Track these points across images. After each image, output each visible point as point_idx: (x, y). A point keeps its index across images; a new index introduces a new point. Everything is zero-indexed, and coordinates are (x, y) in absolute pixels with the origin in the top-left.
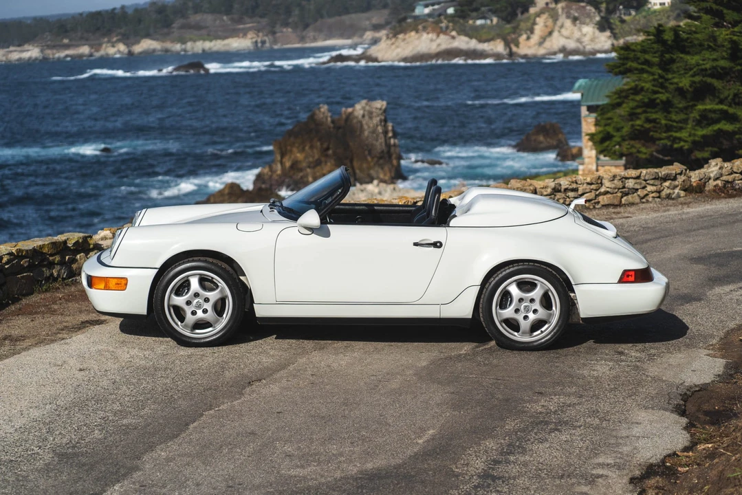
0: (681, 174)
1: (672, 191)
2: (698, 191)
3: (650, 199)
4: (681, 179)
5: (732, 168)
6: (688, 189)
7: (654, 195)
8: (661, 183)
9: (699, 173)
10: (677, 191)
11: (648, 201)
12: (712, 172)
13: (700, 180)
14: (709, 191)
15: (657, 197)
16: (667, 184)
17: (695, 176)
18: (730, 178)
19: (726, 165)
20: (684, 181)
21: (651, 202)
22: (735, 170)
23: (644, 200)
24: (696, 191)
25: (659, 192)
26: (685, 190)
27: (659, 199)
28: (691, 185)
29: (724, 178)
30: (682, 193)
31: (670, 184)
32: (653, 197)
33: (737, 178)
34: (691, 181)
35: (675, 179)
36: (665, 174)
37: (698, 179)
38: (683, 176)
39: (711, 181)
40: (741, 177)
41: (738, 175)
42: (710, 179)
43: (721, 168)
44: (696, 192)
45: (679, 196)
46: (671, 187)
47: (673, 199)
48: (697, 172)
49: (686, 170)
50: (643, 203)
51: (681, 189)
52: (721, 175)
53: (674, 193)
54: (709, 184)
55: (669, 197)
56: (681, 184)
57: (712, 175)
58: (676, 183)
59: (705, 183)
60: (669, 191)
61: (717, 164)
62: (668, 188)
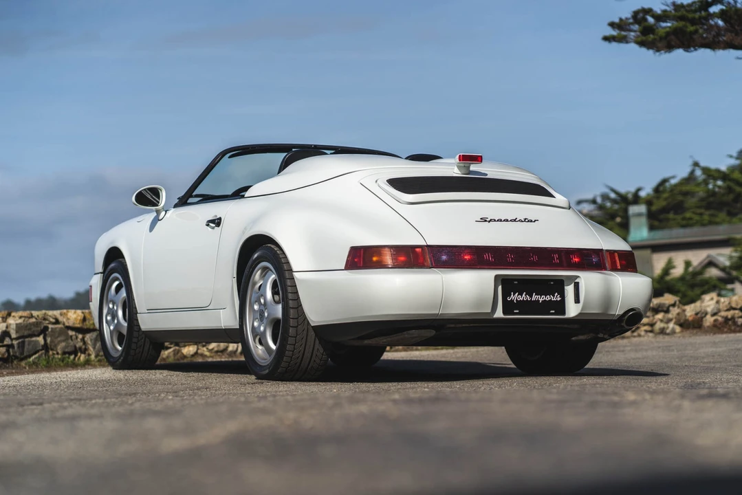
0: (674, 305)
1: (665, 325)
2: (696, 325)
3: (643, 333)
4: (674, 311)
5: (729, 303)
6: (685, 325)
7: (647, 328)
8: (653, 316)
9: (695, 307)
10: (671, 325)
11: (639, 336)
12: (709, 306)
13: (697, 314)
14: (708, 327)
15: (651, 331)
16: (660, 316)
17: (690, 311)
18: (730, 314)
19: (722, 300)
20: (678, 314)
21: (644, 336)
22: (734, 305)
23: (635, 334)
24: (693, 325)
25: (652, 325)
26: (681, 325)
27: (651, 334)
28: (688, 320)
29: (723, 314)
30: (678, 329)
31: (664, 317)
32: (646, 331)
33: (736, 316)
34: (686, 316)
35: (667, 311)
36: (657, 304)
37: (694, 313)
38: (676, 308)
39: (708, 317)
40: (740, 314)
41: (737, 312)
42: (706, 314)
43: (718, 302)
44: (694, 327)
45: (673, 332)
46: (665, 320)
47: (668, 334)
48: (692, 306)
49: (680, 302)
50: (635, 337)
51: (675, 323)
52: (719, 311)
53: (668, 328)
54: (706, 320)
55: (663, 332)
56: (676, 318)
57: (709, 310)
58: (670, 316)
59: (702, 318)
60: (662, 325)
61: (712, 299)
62: (661, 321)
